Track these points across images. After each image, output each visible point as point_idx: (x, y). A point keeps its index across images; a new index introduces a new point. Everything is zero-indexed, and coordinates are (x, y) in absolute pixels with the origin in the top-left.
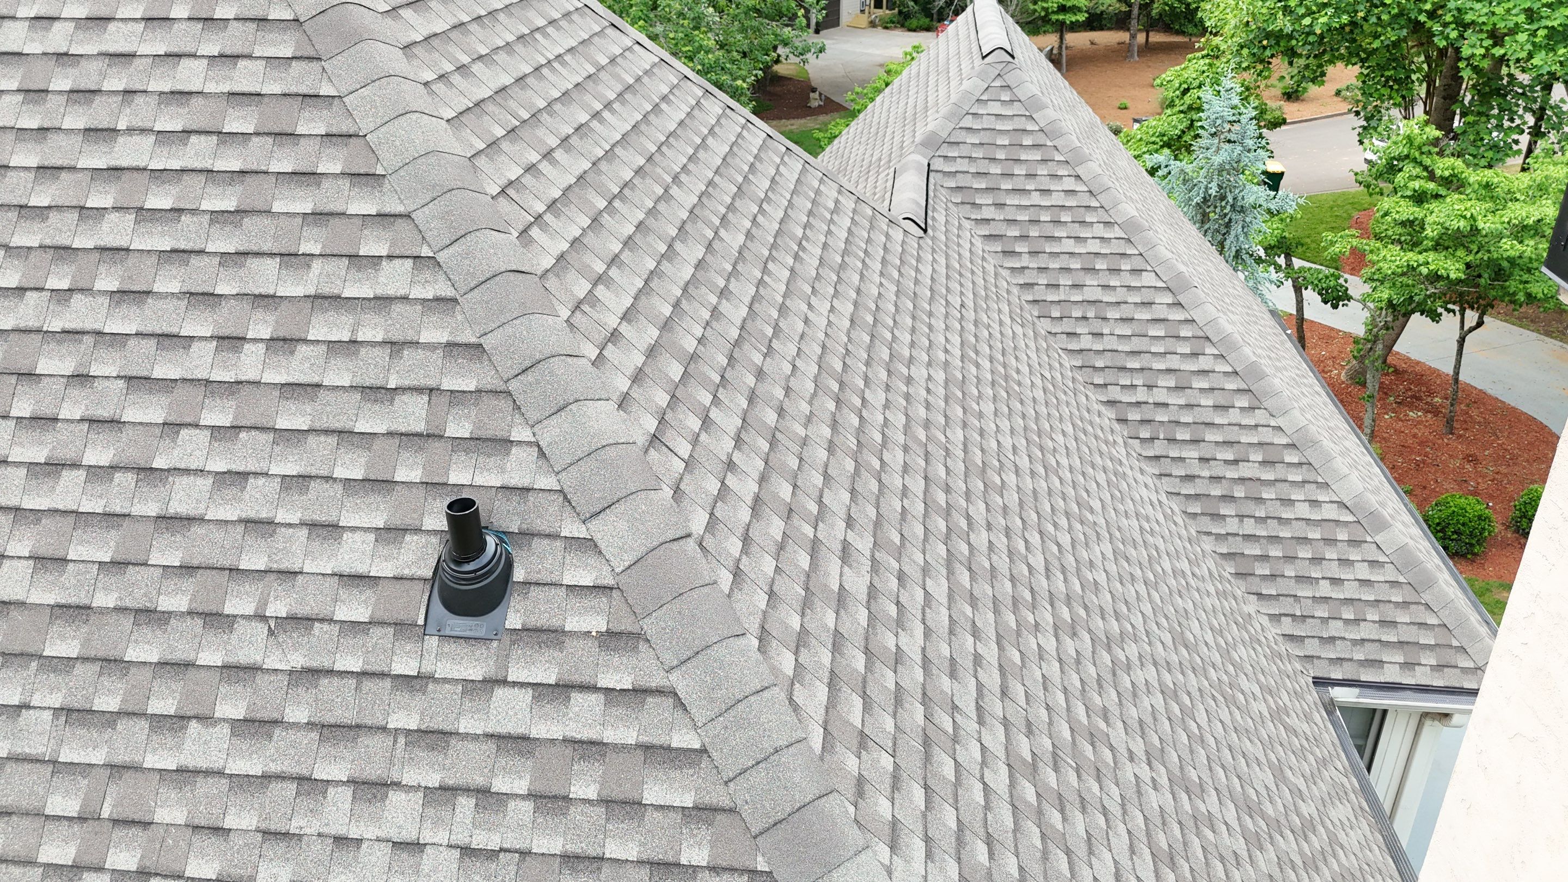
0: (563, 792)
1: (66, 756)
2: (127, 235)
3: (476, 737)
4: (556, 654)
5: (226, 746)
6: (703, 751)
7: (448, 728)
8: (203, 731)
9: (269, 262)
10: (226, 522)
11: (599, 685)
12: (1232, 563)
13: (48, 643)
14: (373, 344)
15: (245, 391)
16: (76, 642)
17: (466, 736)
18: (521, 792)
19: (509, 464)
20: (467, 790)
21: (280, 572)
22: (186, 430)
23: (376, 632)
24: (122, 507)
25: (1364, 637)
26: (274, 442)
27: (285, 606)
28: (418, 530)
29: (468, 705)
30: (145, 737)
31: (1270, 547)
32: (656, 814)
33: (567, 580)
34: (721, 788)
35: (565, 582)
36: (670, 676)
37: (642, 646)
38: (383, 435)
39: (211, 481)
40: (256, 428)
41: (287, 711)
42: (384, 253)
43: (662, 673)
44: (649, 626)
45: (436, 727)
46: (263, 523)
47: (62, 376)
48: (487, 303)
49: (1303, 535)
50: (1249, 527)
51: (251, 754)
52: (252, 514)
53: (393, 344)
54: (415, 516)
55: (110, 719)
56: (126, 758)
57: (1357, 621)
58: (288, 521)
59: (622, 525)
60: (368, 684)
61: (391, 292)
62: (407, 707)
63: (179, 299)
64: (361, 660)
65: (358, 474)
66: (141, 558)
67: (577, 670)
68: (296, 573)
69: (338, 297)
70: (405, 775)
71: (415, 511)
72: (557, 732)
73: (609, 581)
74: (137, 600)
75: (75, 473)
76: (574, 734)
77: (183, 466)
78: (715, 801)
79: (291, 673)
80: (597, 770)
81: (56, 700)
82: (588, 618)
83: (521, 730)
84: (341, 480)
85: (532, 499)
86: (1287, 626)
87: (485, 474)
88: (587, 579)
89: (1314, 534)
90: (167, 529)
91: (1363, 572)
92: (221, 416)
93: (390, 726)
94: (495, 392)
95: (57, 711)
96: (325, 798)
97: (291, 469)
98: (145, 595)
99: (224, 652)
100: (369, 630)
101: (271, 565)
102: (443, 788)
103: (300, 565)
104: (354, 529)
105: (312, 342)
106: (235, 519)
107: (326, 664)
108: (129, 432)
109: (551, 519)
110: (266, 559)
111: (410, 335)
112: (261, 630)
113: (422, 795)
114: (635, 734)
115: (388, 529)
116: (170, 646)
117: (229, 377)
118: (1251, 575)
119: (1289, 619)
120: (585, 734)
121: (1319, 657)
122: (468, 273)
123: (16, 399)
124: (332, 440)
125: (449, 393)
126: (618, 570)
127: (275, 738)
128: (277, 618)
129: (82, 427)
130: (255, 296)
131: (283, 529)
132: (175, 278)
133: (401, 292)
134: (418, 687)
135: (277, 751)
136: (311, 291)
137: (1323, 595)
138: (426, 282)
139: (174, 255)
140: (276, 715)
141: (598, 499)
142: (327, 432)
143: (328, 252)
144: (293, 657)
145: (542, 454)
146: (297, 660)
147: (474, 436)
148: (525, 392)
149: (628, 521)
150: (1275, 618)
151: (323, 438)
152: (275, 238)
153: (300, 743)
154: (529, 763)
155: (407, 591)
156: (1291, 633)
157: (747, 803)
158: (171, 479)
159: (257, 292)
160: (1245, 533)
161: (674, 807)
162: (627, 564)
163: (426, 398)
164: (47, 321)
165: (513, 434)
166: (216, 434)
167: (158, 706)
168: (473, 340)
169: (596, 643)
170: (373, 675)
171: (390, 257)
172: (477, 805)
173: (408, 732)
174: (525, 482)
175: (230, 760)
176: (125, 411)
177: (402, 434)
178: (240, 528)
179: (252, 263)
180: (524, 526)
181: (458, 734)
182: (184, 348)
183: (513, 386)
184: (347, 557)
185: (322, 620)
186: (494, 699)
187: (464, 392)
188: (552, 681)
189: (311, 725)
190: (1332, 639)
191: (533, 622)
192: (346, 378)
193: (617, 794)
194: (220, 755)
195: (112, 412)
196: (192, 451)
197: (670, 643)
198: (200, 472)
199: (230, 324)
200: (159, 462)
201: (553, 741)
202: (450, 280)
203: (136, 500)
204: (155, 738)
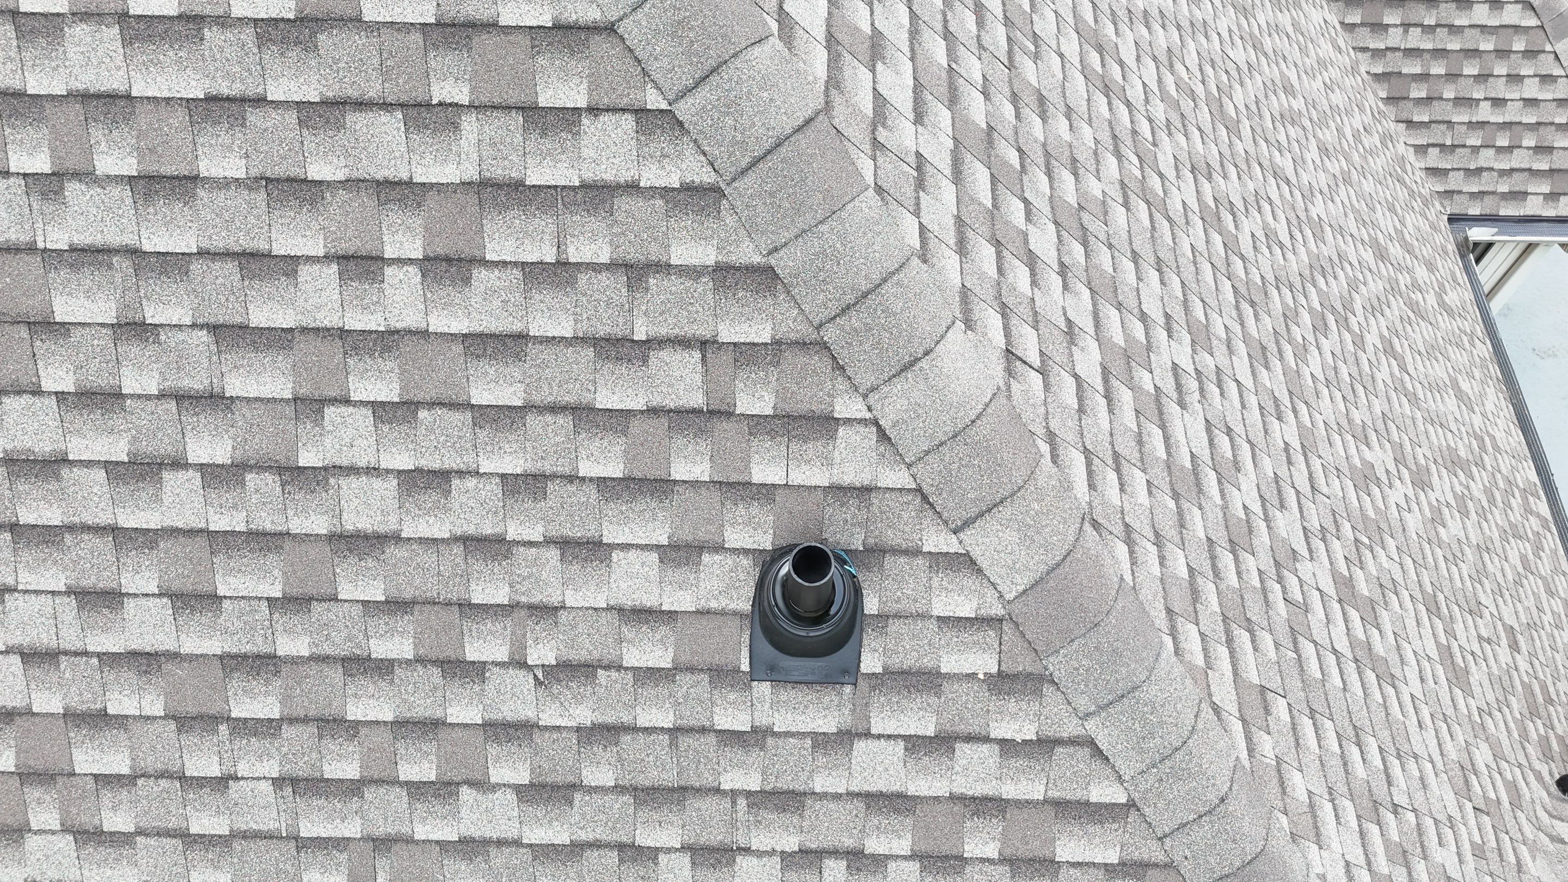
0: (955, 852)
1: (308, 830)
2: (118, 68)
3: (837, 797)
4: (933, 700)
5: (516, 814)
6: (1131, 805)
7: (801, 788)
8: (479, 797)
9: (383, 119)
10: (435, 540)
11: (992, 736)
12: (1386, 85)
13: (232, 702)
14: (596, 268)
15: (408, 345)
16: (270, 700)
17: (824, 796)
18: (903, 853)
19: (836, 453)
20: (834, 853)
21: (531, 607)
22: (332, 408)
23: (685, 680)
24: (272, 522)
25: (1515, 166)
26: (475, 425)
27: (551, 650)
28: (719, 548)
29: (822, 760)
30: (406, 806)
31: (1433, 63)
32: (1072, 871)
33: (939, 609)
34: (1154, 845)
35: (935, 613)
36: (1086, 723)
37: (1048, 690)
38: (642, 412)
39: (395, 482)
40: (441, 404)
41: (584, 773)
42: (582, 103)
43: (1075, 721)
44: (1056, 665)
45: (785, 787)
46: (490, 541)
47: (103, 325)
48: (772, 195)
49: (1474, 47)
50: (1415, 39)
51: (550, 822)
52: (471, 530)
53: (627, 266)
54: (712, 528)
55: (353, 788)
56: (389, 830)
57: (1510, 149)
58: (526, 538)
59: (1011, 536)
60: (685, 741)
61: (608, 175)
62: (741, 765)
63: (250, 189)
64: (671, 713)
65: (615, 470)
66: (326, 590)
67: (961, 719)
68: (556, 609)
69: (518, 185)
70: (753, 840)
71: (709, 521)
72: (940, 788)
73: (997, 610)
74: (338, 645)
75: (182, 475)
76: (964, 790)
77: (345, 463)
78: (1146, 857)
79: (578, 729)
80: (996, 826)
81: (272, 768)
82: (972, 657)
83: (896, 788)
84: (591, 479)
85: (875, 501)
86: (1434, 158)
87: (804, 467)
88: (966, 610)
89: (1487, 45)
90: (351, 551)
91: (1531, 89)
92: (379, 385)
93: (726, 786)
94: (802, 345)
95: (278, 783)
96: (656, 864)
97: (513, 464)
98: (349, 638)
99: (481, 707)
100: (674, 675)
101: (517, 598)
102: (804, 852)
103: (560, 599)
104: (626, 547)
105: (496, 264)
106: (447, 535)
107: (625, 719)
108: (242, 414)
109: (907, 529)
110: (507, 589)
111: (655, 253)
112: (524, 681)
113: (779, 859)
114: (1042, 789)
115: (674, 547)
116: (405, 701)
117: (374, 322)
118: (1404, 98)
119: (1437, 150)
120: (979, 790)
121: (1460, 192)
122: (734, 142)
123: (41, 364)
124: (566, 421)
125: (732, 348)
126: (1009, 596)
127: (576, 802)
128: (543, 666)
129: (166, 406)
130: (378, 183)
131: (522, 549)
132: (230, 149)
133: (625, 176)
134: (752, 741)
135: (583, 816)
136: (471, 173)
137: (1481, 120)
138: (664, 156)
139: (214, 106)
140: (571, 779)
141: (974, 501)
142: (554, 409)
143: (484, 100)
144: (578, 712)
145: (883, 436)
146: (584, 715)
147: (779, 412)
148: (851, 344)
149: (1019, 530)
150: (1421, 150)
151: (549, 418)
152: (385, 73)
153: (611, 808)
154: (909, 821)
155: (720, 627)
156: (1435, 166)
157: (1186, 858)
158: (332, 481)
159: (379, 176)
160: (1408, 46)
161: (1094, 864)
162: (1021, 588)
163: (697, 355)
164: (40, 232)
165: (837, 408)
166: (380, 412)
167: (410, 771)
168: (757, 259)
169: (985, 687)
170: (689, 730)
171: (594, 110)
172: (848, 867)
173: (749, 794)
174: (864, 478)
175: (525, 828)
176: (227, 379)
177: (670, 411)
178: (458, 549)
179: (357, 120)
180: (871, 541)
181: (814, 793)
182: (287, 275)
183: (830, 334)
184: (623, 586)
185: (607, 668)
186: (855, 753)
187: (754, 344)
188: (930, 732)
189: (619, 789)
190: (1479, 170)
191: (896, 662)
192: (564, 324)
193: (1023, 851)
194: (510, 823)
195: (206, 382)
196: (353, 439)
197: (1086, 686)
198: (373, 471)
199: (350, 233)
200: (308, 458)
201: (936, 799)
202: (704, 154)
203: (290, 513)
204: (419, 806)
